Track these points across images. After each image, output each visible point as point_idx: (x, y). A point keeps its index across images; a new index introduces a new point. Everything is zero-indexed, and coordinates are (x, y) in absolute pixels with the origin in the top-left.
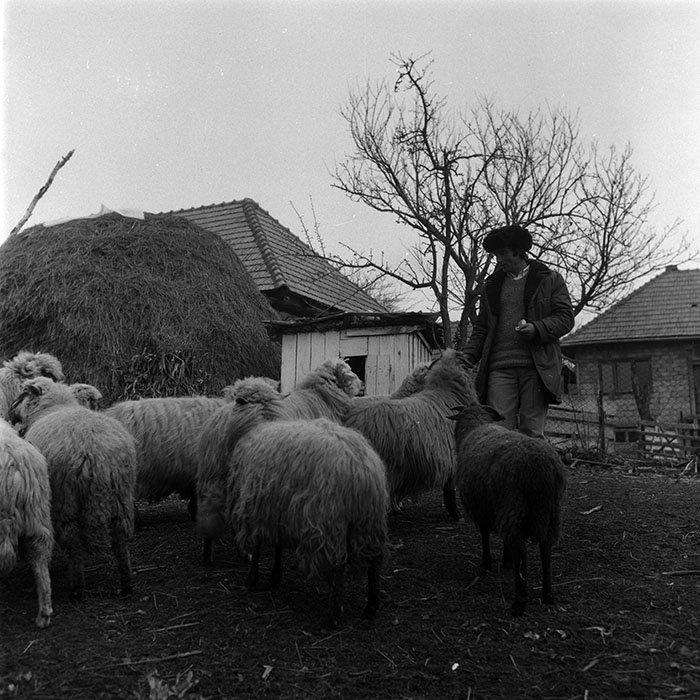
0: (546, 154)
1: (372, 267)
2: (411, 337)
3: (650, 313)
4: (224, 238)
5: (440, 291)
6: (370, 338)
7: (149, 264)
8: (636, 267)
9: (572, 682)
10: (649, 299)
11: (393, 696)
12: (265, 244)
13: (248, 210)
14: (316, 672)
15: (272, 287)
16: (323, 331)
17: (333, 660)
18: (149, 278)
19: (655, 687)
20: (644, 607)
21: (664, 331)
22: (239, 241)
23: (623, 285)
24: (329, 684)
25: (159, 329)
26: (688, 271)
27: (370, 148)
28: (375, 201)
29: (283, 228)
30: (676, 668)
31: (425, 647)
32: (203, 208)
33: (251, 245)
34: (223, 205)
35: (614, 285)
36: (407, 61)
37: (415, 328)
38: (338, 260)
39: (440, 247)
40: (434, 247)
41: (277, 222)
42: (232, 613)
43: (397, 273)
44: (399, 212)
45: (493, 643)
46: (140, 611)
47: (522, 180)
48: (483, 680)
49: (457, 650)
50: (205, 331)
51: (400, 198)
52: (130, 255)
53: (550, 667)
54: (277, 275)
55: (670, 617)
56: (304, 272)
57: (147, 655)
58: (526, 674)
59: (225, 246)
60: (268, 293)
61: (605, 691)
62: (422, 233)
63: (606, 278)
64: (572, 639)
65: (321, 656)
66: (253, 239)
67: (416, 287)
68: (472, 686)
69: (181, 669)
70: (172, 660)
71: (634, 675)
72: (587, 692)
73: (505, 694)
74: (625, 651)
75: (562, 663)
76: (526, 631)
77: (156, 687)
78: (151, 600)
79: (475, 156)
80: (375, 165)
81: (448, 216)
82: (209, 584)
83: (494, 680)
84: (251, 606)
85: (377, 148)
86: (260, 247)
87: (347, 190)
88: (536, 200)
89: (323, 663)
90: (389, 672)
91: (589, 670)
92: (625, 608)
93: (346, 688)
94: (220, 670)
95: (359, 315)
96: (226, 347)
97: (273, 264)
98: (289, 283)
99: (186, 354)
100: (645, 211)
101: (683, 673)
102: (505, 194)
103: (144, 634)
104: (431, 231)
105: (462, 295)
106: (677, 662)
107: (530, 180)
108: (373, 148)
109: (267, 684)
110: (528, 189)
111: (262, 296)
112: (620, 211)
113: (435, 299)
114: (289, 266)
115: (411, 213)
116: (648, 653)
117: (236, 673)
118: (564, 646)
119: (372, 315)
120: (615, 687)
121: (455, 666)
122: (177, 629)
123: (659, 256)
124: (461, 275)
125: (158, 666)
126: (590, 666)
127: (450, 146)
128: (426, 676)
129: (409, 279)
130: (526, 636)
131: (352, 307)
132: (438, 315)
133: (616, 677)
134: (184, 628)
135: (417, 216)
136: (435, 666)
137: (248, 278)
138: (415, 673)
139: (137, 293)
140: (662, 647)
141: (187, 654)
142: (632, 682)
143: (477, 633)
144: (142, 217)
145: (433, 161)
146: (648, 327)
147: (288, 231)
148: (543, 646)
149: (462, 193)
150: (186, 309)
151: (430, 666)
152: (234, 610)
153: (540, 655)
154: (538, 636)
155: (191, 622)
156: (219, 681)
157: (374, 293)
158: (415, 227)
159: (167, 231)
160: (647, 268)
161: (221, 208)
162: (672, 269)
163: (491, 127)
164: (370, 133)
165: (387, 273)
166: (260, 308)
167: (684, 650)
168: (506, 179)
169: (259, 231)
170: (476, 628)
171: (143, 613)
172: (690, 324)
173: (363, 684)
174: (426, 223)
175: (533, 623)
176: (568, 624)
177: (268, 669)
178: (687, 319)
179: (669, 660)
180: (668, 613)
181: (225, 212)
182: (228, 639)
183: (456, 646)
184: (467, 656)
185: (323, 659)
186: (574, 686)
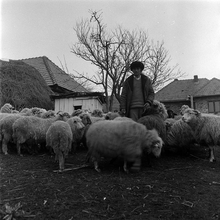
0: (138, 43)
1: (83, 78)
2: (96, 100)
3: (170, 93)
4: (36, 69)
5: (105, 85)
6: (83, 100)
7: (11, 76)
8: (165, 79)
9: (140, 202)
10: (169, 89)
11: (85, 208)
12: (50, 71)
13: (45, 60)
14: (61, 202)
15: (52, 85)
16: (68, 98)
17: (67, 198)
18: (11, 81)
19: (165, 202)
20: (163, 179)
21: (173, 98)
22: (42, 69)
23: (161, 84)
24: (65, 205)
25: (14, 97)
26: (181, 80)
27: (83, 40)
28: (85, 57)
29: (56, 66)
30: (171, 197)
31: (96, 193)
32: (30, 59)
33: (45, 71)
34: (36, 58)
35: (158, 84)
36: (94, 12)
37: (97, 97)
38: (73, 75)
39: (105, 72)
40: (103, 71)
41: (54, 64)
42: (35, 185)
43: (91, 80)
44: (92, 61)
45: (117, 191)
46: (4, 185)
47: (130, 51)
48: (113, 202)
49: (106, 194)
50: (30, 98)
51: (92, 56)
52: (4, 73)
53: (134, 197)
54: (54, 81)
55: (170, 182)
56: (63, 80)
57: (6, 199)
58: (126, 200)
59: (36, 71)
60: (51, 86)
61: (150, 204)
62: (99, 67)
63: (156, 82)
64: (141, 189)
65: (63, 197)
66: (46, 69)
67: (97, 84)
68: (110, 204)
69: (17, 203)
70: (14, 200)
71: (159, 199)
72: (144, 204)
73: (120, 206)
74: (156, 192)
75: (138, 196)
76: (127, 187)
77: (8, 208)
78: (8, 182)
79: (116, 43)
80: (85, 46)
81: (107, 62)
82: (28, 176)
83: (117, 202)
84: (41, 183)
85: (85, 40)
86: (49, 72)
87: (75, 53)
88: (135, 58)
89: (64, 199)
90: (84, 201)
91: (145, 198)
92: (157, 180)
93: (70, 207)
94: (30, 202)
95: (79, 93)
96: (37, 103)
97: (53, 77)
98: (58, 83)
99: (23, 105)
100: (167, 62)
101: (173, 198)
102: (125, 55)
103: (5, 192)
104: (102, 67)
105: (112, 87)
106: (172, 195)
107: (133, 51)
108: (84, 40)
109: (45, 206)
110: (132, 54)
111: (49, 87)
112: (160, 61)
113: (103, 88)
114: (58, 78)
115: (96, 61)
116: (163, 193)
117: (35, 203)
118: (138, 191)
119: (84, 93)
120: (153, 203)
121: (105, 198)
122: (16, 190)
123: (172, 75)
124: (112, 81)
125: (9, 202)
126: (146, 197)
127: (108, 40)
128: (95, 202)
129: (95, 81)
130: (127, 189)
131: (77, 91)
132: (104, 93)
133: (153, 200)
134: (19, 190)
135: (98, 62)
136: (99, 199)
137: (44, 81)
138: (92, 201)
139: (7, 85)
140: (168, 190)
141: (19, 198)
142: (158, 201)
143: (112, 188)
144: (8, 61)
145: (103, 45)
146: (169, 97)
147: (58, 67)
148: (132, 192)
149: (112, 55)
150: (23, 91)
151: (97, 199)
152: (35, 184)
153: (131, 194)
154: (131, 189)
155: (21, 188)
156: (29, 206)
157: (85, 87)
158: (97, 65)
159: (17, 66)
160: (168, 79)
161: (36, 59)
162: (176, 80)
163: (121, 34)
164: (83, 35)
165: (88, 80)
166: (48, 91)
167: (174, 191)
168: (126, 51)
169: (48, 66)
170: (112, 187)
171: (6, 186)
172: (181, 97)
173: (76, 205)
174: (101, 64)
175: (129, 185)
176: (140, 185)
177: (46, 201)
178: (180, 95)
179: (169, 195)
180: (170, 181)
181: (37, 60)
182: (33, 193)
183: (105, 192)
184: (109, 195)
185: (64, 198)
186: (140, 203)
